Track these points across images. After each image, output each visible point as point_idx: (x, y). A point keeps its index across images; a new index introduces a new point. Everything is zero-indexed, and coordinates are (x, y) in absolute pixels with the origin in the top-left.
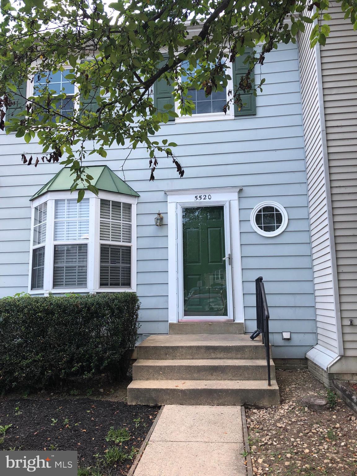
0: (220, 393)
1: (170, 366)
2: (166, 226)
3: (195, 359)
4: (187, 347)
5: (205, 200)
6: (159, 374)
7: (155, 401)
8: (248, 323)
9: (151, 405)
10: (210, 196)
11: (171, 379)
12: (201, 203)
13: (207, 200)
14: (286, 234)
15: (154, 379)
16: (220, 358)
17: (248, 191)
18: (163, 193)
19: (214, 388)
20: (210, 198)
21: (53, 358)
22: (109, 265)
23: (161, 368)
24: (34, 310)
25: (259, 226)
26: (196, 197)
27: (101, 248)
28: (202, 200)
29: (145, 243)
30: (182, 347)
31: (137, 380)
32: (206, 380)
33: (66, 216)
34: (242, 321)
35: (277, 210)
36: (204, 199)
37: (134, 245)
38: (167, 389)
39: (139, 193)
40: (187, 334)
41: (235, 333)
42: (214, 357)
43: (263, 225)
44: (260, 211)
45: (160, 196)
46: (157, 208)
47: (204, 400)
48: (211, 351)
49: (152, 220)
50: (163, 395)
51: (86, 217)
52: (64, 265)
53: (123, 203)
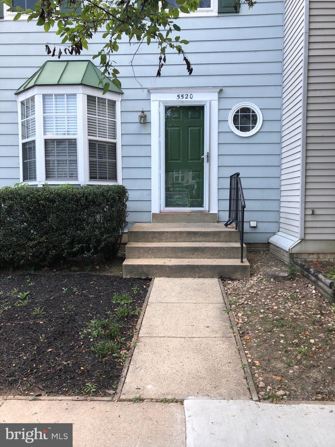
0: (201, 268)
1: (158, 247)
2: (149, 124)
3: (178, 242)
4: (171, 232)
5: (187, 99)
6: (149, 253)
7: (146, 274)
8: (221, 213)
9: (143, 277)
10: (191, 95)
11: (159, 258)
12: (183, 102)
13: (189, 99)
14: (259, 134)
15: (144, 258)
16: (199, 241)
17: (228, 92)
18: (146, 91)
19: (196, 264)
20: (191, 97)
21: (56, 240)
22: (96, 160)
23: (150, 249)
24: (36, 198)
25: (236, 127)
26: (178, 96)
27: (90, 143)
28: (184, 99)
29: (129, 140)
30: (167, 232)
31: (129, 258)
32: (188, 258)
33: (54, 111)
34: (216, 212)
35: (253, 112)
36: (186, 98)
37: (119, 141)
38: (157, 265)
39: (123, 91)
40: (168, 222)
41: (210, 222)
42: (194, 240)
43: (239, 125)
44: (238, 112)
45: (143, 94)
46: (141, 106)
47: (188, 274)
48: (192, 235)
49: (136, 117)
50: (153, 270)
51: (73, 113)
52: (56, 158)
53: (108, 100)
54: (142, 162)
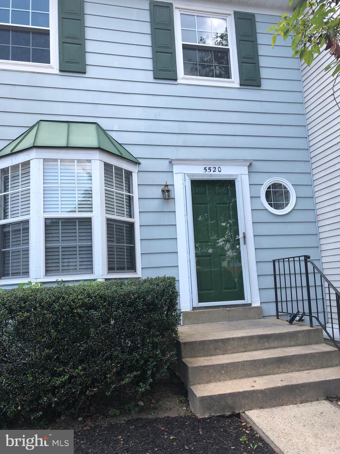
3: (249, 351)
4: (238, 338)
5: (214, 173)
6: (221, 373)
7: (232, 408)
9: (228, 414)
10: (219, 168)
12: (211, 175)
13: (217, 172)
14: (294, 211)
15: (216, 381)
17: (258, 166)
18: (167, 162)
20: (220, 171)
23: (223, 367)
25: (269, 204)
26: (205, 169)
27: (108, 224)
28: (212, 172)
29: (150, 219)
31: (195, 384)
33: (59, 181)
34: (258, 304)
35: (285, 188)
36: (214, 171)
37: (137, 220)
39: (140, 160)
40: (204, 323)
41: (255, 318)
42: (268, 347)
43: (273, 202)
44: (269, 188)
45: (164, 165)
46: (162, 179)
47: (286, 399)
48: (265, 340)
49: (157, 192)
52: (60, 244)
53: (125, 170)
54: (166, 246)
